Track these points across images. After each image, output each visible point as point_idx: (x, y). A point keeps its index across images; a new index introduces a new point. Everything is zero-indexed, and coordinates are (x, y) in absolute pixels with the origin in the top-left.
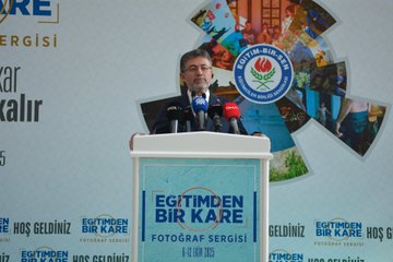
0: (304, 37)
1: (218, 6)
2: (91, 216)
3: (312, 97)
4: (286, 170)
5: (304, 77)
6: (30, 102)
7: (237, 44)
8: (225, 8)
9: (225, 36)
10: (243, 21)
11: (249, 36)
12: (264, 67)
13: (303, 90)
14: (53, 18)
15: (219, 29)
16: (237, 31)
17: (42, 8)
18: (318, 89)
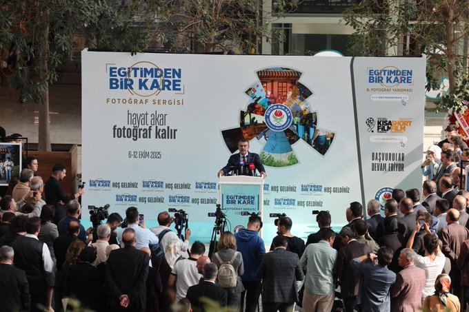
0: (297, 101)
1: (258, 86)
2: (200, 181)
3: (301, 128)
4: (288, 162)
5: (297, 119)
6: (171, 130)
7: (266, 104)
8: (261, 87)
9: (261, 100)
10: (269, 93)
11: (273, 100)
12: (279, 114)
13: (297, 125)
14: (182, 91)
15: (258, 97)
16: (267, 98)
17: (177, 87)
18: (304, 125)
